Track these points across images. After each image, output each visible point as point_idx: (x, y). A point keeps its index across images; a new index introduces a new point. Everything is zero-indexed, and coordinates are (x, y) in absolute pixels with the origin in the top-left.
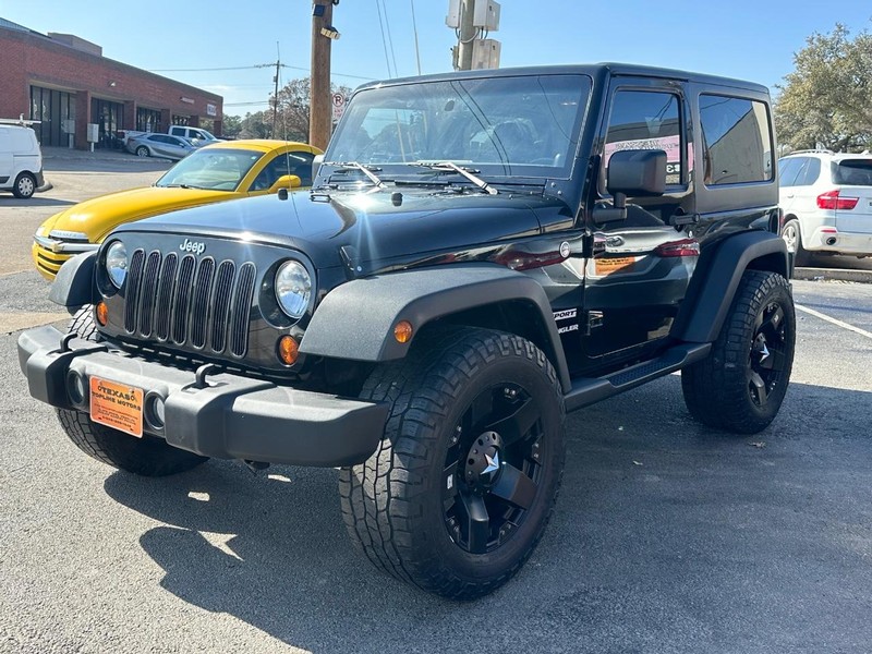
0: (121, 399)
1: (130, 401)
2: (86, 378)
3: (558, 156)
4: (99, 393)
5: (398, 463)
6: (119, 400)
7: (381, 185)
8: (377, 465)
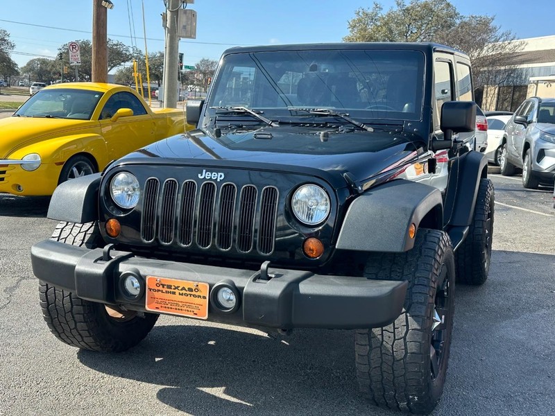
0: (184, 292)
1: (194, 293)
2: (142, 279)
3: (407, 105)
4: (157, 288)
5: (414, 325)
6: (181, 292)
7: (273, 124)
8: (394, 328)
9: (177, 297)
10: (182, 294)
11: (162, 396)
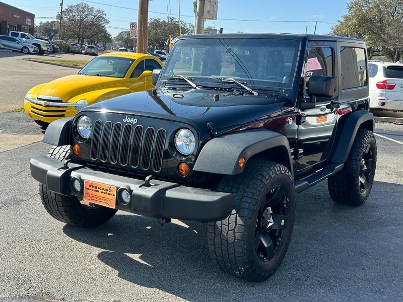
0: (103, 191)
1: (108, 192)
2: (81, 182)
3: (285, 78)
4: (90, 188)
5: (240, 222)
6: (102, 191)
7: (197, 88)
8: (229, 223)
9: (100, 194)
10: (102, 193)
11: (100, 256)
